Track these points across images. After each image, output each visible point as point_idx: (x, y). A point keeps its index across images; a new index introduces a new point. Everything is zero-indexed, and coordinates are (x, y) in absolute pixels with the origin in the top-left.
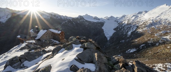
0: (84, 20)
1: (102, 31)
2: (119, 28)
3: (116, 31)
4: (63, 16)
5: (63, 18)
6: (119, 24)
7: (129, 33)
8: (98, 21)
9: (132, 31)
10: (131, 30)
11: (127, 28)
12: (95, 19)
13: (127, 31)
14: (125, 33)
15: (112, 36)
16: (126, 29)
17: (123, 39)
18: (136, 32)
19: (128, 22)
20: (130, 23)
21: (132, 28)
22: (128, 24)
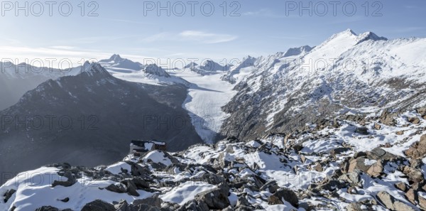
0: (111, 81)
3: (229, 115)
6: (236, 88)
7: (270, 118)
9: (275, 112)
10: (274, 108)
13: (264, 113)
18: (286, 114)
19: (262, 83)
20: (269, 87)
21: (275, 101)
22: (265, 90)
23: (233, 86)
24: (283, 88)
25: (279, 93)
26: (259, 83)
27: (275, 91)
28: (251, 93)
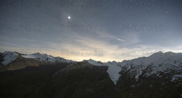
0: (89, 64)
1: (107, 74)
2: (124, 72)
3: (121, 75)
4: (68, 60)
6: (122, 68)
7: (137, 77)
8: (102, 65)
9: (138, 75)
11: (133, 72)
12: (99, 63)
13: (134, 75)
14: (132, 78)
15: (119, 80)
16: (131, 73)
18: (143, 76)
19: (131, 66)
20: (134, 67)
21: (138, 72)
22: (132, 68)
23: (121, 67)
24: (140, 68)
25: (138, 69)
26: (130, 67)
27: (136, 68)
28: (128, 69)
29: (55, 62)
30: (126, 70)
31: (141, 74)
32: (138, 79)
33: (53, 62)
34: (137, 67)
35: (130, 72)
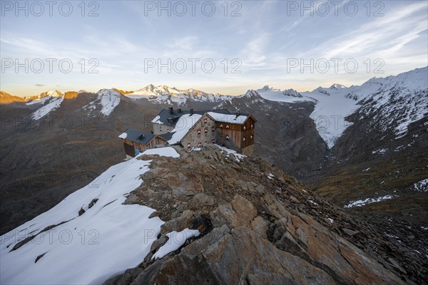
0: (261, 101)
1: (311, 123)
2: (363, 114)
3: (352, 123)
4: (212, 95)
5: (211, 99)
6: (361, 103)
7: (403, 127)
8: (297, 99)
9: (410, 121)
10: (408, 117)
11: (392, 113)
12: (289, 95)
13: (394, 122)
15: (343, 136)
16: (386, 116)
17: (381, 145)
18: (427, 123)
19: (393, 96)
20: (401, 99)
21: (411, 111)
22: (395, 102)
23: (357, 102)
24: (422, 99)
25: (416, 104)
26: (389, 97)
27: (409, 102)
28: (378, 106)
29: (185, 101)
30: (372, 110)
31: (420, 117)
32: (403, 134)
33: (182, 103)
34: (413, 96)
35: (383, 113)
